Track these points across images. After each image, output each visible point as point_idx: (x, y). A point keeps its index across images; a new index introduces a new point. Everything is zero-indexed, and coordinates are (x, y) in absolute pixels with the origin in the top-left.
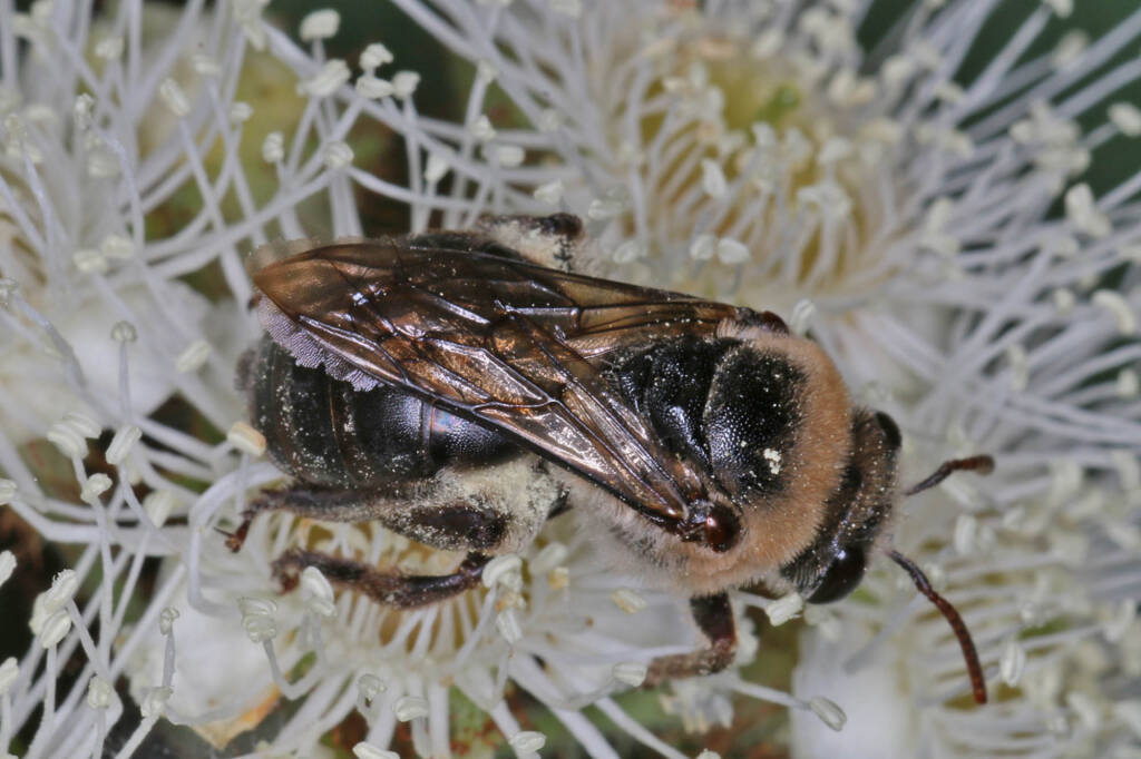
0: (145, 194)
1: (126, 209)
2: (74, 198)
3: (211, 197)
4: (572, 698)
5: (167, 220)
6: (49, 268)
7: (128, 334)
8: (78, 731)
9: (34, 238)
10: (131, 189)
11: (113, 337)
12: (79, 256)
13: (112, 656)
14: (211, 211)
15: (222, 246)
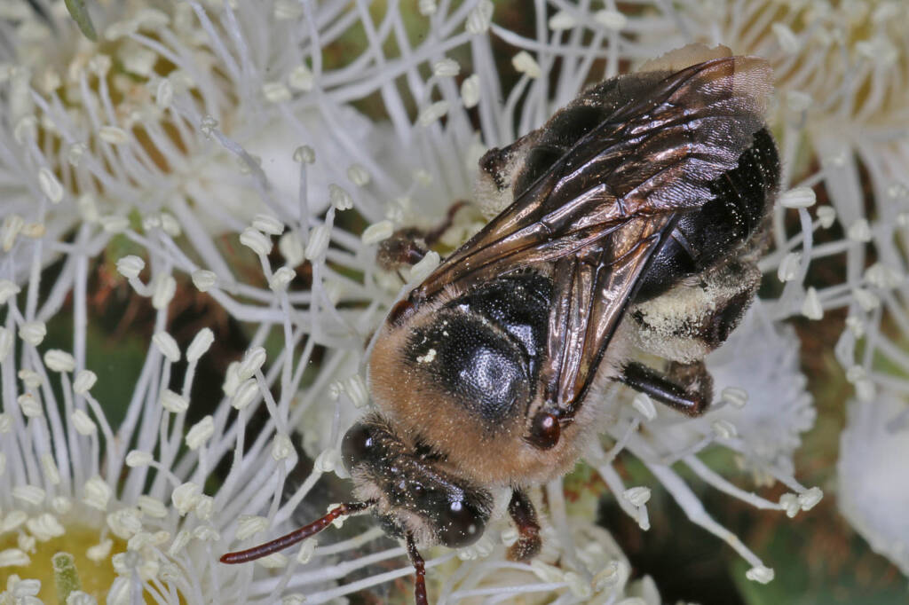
0: (323, 30)
1: (307, 42)
2: (263, 34)
3: (376, 40)
4: (665, 455)
5: (339, 54)
6: (243, 92)
7: (308, 158)
8: (261, 476)
9: (232, 68)
10: (311, 27)
11: (294, 158)
12: (267, 88)
13: (289, 415)
14: (375, 49)
15: (383, 80)
